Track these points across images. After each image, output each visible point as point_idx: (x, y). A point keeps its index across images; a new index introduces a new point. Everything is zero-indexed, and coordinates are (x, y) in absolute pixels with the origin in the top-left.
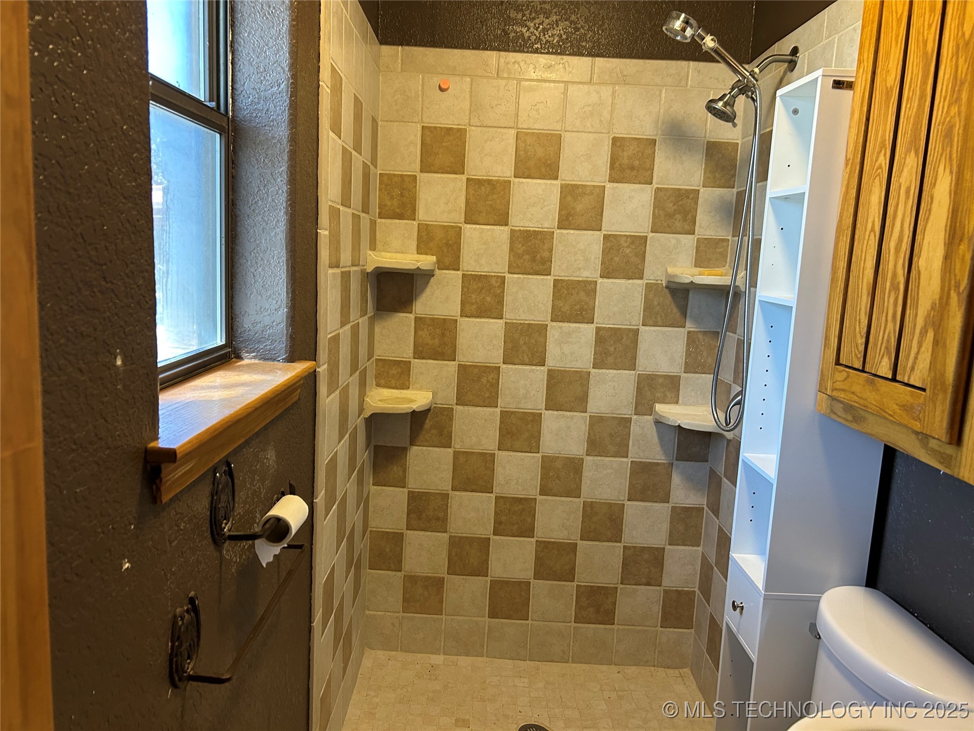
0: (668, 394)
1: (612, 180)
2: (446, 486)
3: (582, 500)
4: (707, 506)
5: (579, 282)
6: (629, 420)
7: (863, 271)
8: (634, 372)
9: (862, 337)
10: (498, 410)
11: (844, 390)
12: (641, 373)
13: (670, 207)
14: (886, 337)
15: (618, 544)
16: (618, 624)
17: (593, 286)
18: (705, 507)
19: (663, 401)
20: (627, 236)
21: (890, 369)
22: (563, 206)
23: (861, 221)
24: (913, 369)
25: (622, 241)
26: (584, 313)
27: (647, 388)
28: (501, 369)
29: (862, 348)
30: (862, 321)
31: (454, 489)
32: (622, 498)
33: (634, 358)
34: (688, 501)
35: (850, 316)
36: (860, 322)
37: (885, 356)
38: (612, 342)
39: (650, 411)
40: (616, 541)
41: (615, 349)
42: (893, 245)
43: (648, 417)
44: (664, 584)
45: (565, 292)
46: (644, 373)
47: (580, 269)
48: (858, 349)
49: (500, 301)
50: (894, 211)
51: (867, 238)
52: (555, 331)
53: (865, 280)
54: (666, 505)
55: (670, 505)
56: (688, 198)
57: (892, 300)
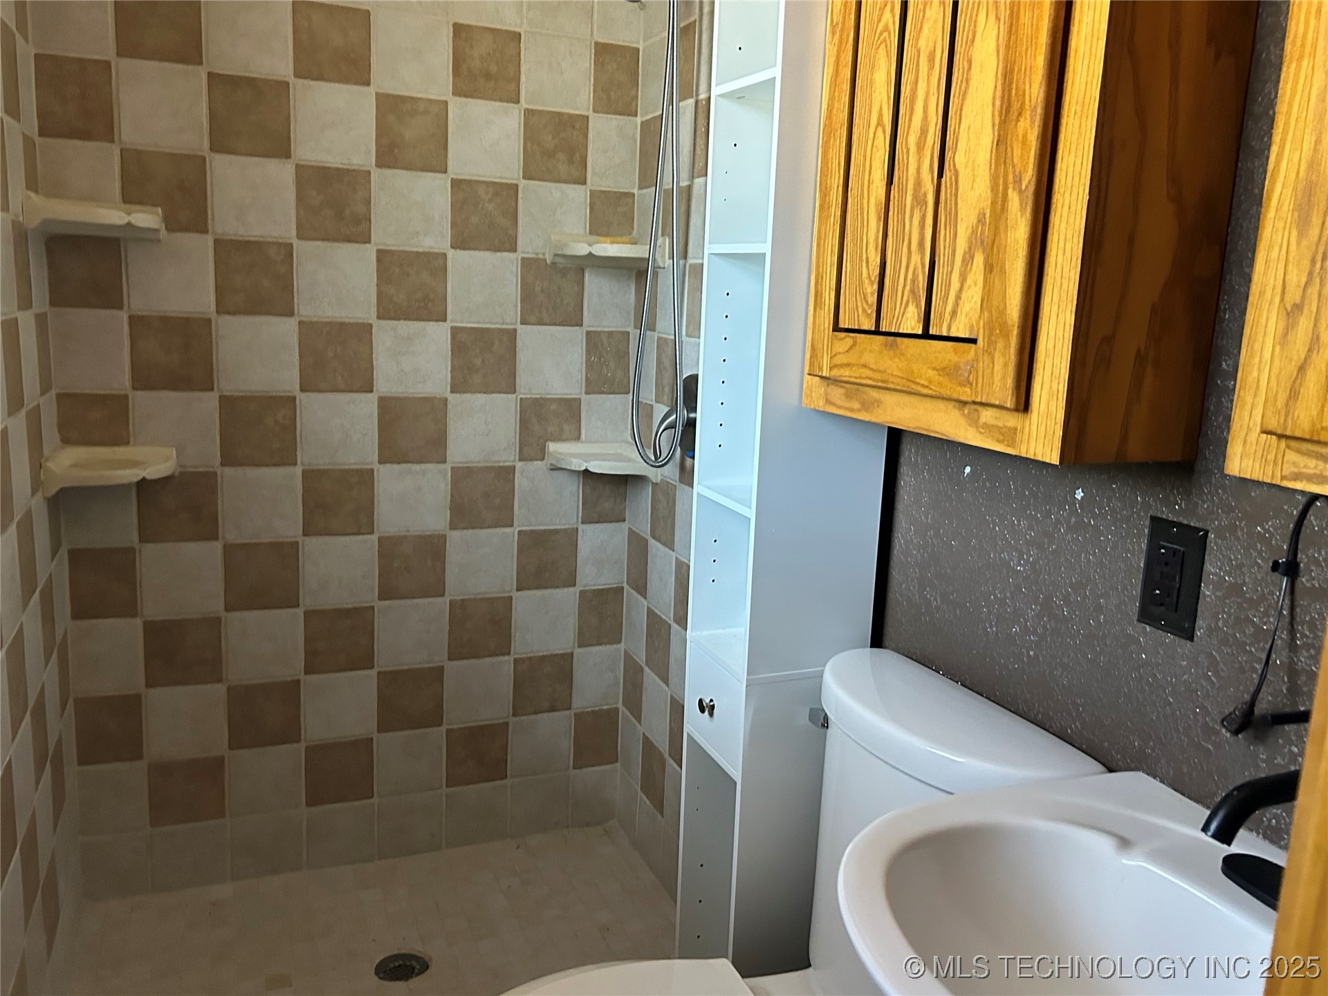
0: (566, 427)
1: (457, 92)
2: (216, 605)
3: (447, 599)
4: (628, 583)
5: (418, 254)
6: (512, 469)
7: (869, 187)
8: (514, 396)
9: (872, 283)
10: (298, 470)
11: (848, 365)
12: (523, 396)
13: (549, 140)
14: (910, 276)
15: (507, 658)
16: (512, 777)
17: (441, 262)
18: (625, 585)
19: (559, 439)
20: (488, 184)
21: (919, 322)
22: (382, 130)
23: (860, 114)
24: (954, 313)
25: (481, 191)
26: (430, 305)
27: (534, 420)
28: (297, 402)
29: (873, 299)
30: (871, 259)
31: (229, 608)
32: (508, 588)
33: (513, 375)
34: (602, 581)
35: (852, 257)
36: (867, 262)
37: (910, 303)
38: (478, 351)
39: (541, 454)
40: (503, 655)
41: (483, 361)
42: (912, 140)
43: (539, 463)
44: (574, 705)
45: (397, 271)
46: (528, 396)
47: (417, 233)
48: (867, 302)
49: (286, 285)
50: (912, 89)
51: (871, 135)
52: (386, 336)
53: (872, 201)
54: (572, 589)
55: (577, 589)
56: (574, 127)
57: (916, 221)
